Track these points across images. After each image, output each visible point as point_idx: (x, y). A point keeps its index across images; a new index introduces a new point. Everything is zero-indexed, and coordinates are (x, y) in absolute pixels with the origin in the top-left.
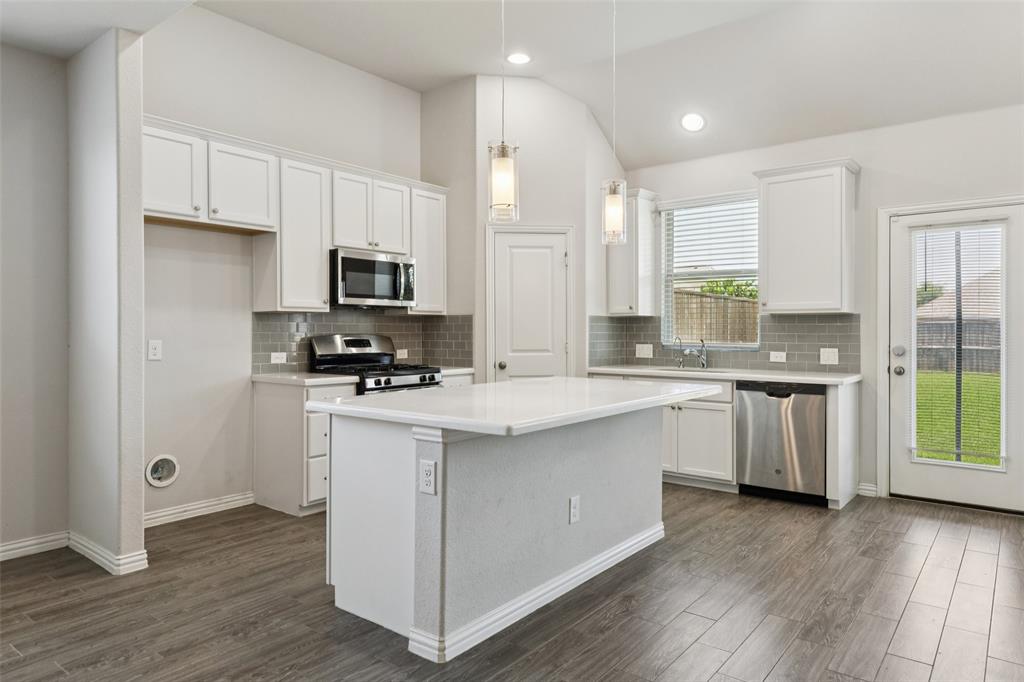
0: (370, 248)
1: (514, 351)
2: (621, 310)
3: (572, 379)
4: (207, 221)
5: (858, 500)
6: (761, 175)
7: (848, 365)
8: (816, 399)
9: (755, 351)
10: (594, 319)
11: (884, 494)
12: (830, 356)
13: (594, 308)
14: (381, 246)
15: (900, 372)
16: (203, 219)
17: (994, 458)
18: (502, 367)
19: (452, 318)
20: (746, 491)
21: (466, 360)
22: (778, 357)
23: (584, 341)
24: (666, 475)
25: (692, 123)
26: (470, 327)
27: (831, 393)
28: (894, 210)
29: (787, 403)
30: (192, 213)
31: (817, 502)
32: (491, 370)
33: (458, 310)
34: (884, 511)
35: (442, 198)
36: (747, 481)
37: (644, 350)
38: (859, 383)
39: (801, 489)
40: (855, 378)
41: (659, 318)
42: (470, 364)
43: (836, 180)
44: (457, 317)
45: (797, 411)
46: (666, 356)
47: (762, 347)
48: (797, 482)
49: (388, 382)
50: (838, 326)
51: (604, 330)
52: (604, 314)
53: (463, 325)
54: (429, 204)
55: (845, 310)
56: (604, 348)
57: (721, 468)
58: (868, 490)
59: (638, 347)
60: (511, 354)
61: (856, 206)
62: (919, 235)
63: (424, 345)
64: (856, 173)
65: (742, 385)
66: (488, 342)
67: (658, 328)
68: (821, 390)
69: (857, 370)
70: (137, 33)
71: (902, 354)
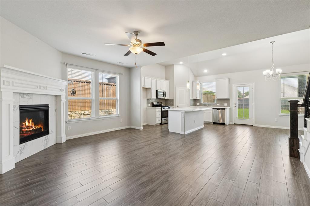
2: (195, 98)
3: (188, 108)
5: (230, 124)
6: (216, 79)
7: (229, 105)
8: (224, 110)
9: (215, 104)
10: (191, 99)
11: (233, 124)
12: (226, 104)
13: (191, 98)
14: (162, 89)
15: (236, 107)
16: (145, 87)
17: (248, 118)
18: (178, 106)
19: (170, 99)
20: (214, 123)
21: (173, 105)
22: (218, 105)
23: (190, 102)
24: (204, 122)
25: (206, 71)
26: (173, 101)
27: (226, 109)
28: (235, 84)
29: (220, 111)
31: (224, 124)
32: (176, 107)
33: (171, 98)
34: (233, 125)
35: (169, 82)
36: (214, 122)
37: (198, 104)
38: (230, 108)
39: (222, 123)
40: (229, 107)
41: (200, 99)
42: (173, 106)
43: (226, 80)
44: (171, 99)
45: (221, 112)
46: (201, 105)
47: (216, 103)
48: (221, 122)
49: (165, 108)
50: (227, 100)
51: (192, 101)
52: (192, 99)
53: (172, 100)
54: (167, 83)
55: (228, 98)
56: (192, 104)
57: (211, 120)
58: (231, 123)
59: (197, 103)
60: (179, 104)
61: (229, 83)
62: (238, 88)
63: (165, 103)
64: (229, 79)
65: (213, 109)
66: (176, 103)
67: (200, 101)
68: (224, 109)
69: (230, 106)
70: (142, 66)
71: (236, 104)
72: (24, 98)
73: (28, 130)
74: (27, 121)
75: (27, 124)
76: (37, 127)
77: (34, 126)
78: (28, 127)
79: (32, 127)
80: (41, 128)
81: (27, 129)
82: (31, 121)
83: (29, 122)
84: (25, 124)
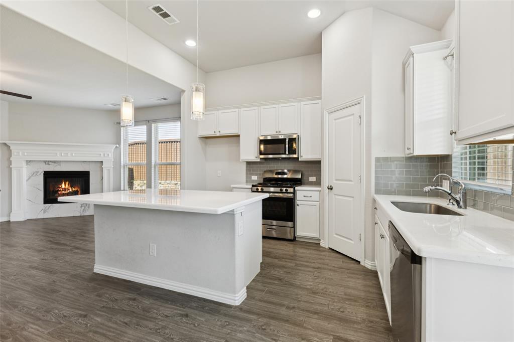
0: (278, 134)
1: (336, 180)
4: (219, 135)
14: (281, 132)
16: (218, 135)
18: (331, 189)
30: (214, 133)
42: (320, 185)
49: (286, 190)
54: (312, 106)
60: (335, 182)
66: (325, 174)
72: (49, 164)
73: (65, 192)
74: (63, 183)
75: (63, 186)
76: (74, 189)
77: (70, 189)
78: (65, 189)
79: (69, 189)
80: (77, 191)
81: (63, 192)
82: (67, 183)
83: (65, 185)
84: (62, 186)
